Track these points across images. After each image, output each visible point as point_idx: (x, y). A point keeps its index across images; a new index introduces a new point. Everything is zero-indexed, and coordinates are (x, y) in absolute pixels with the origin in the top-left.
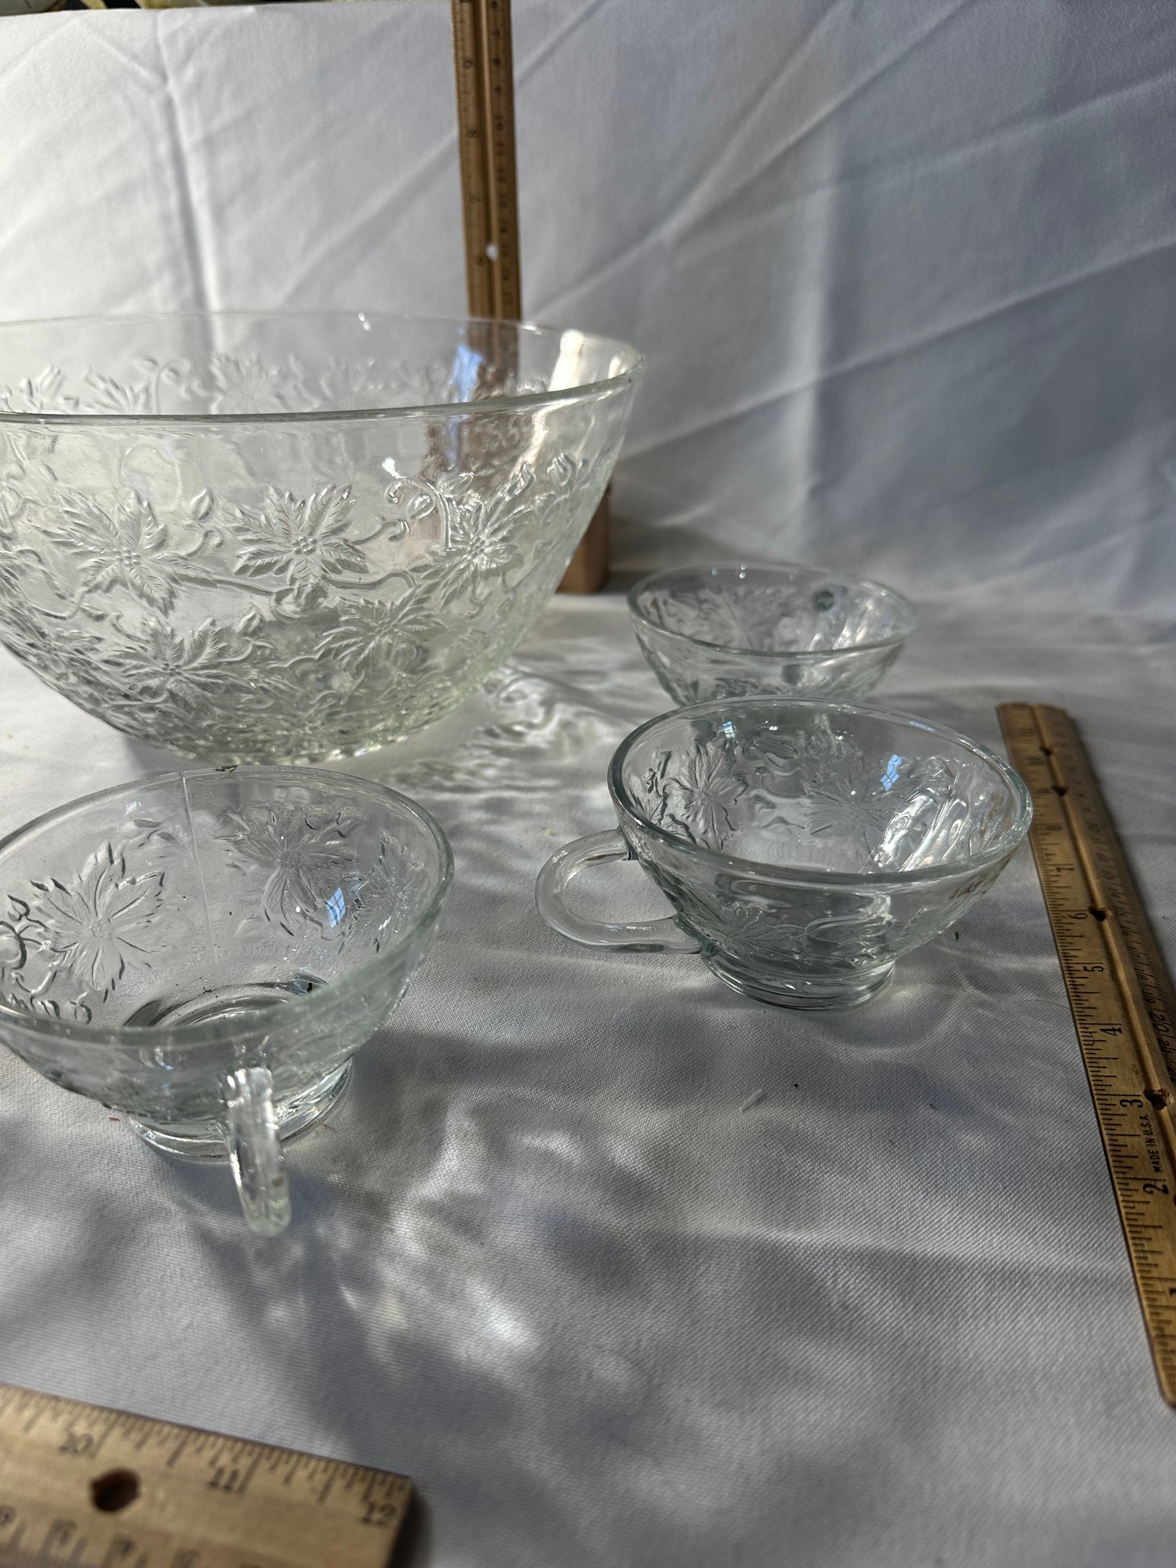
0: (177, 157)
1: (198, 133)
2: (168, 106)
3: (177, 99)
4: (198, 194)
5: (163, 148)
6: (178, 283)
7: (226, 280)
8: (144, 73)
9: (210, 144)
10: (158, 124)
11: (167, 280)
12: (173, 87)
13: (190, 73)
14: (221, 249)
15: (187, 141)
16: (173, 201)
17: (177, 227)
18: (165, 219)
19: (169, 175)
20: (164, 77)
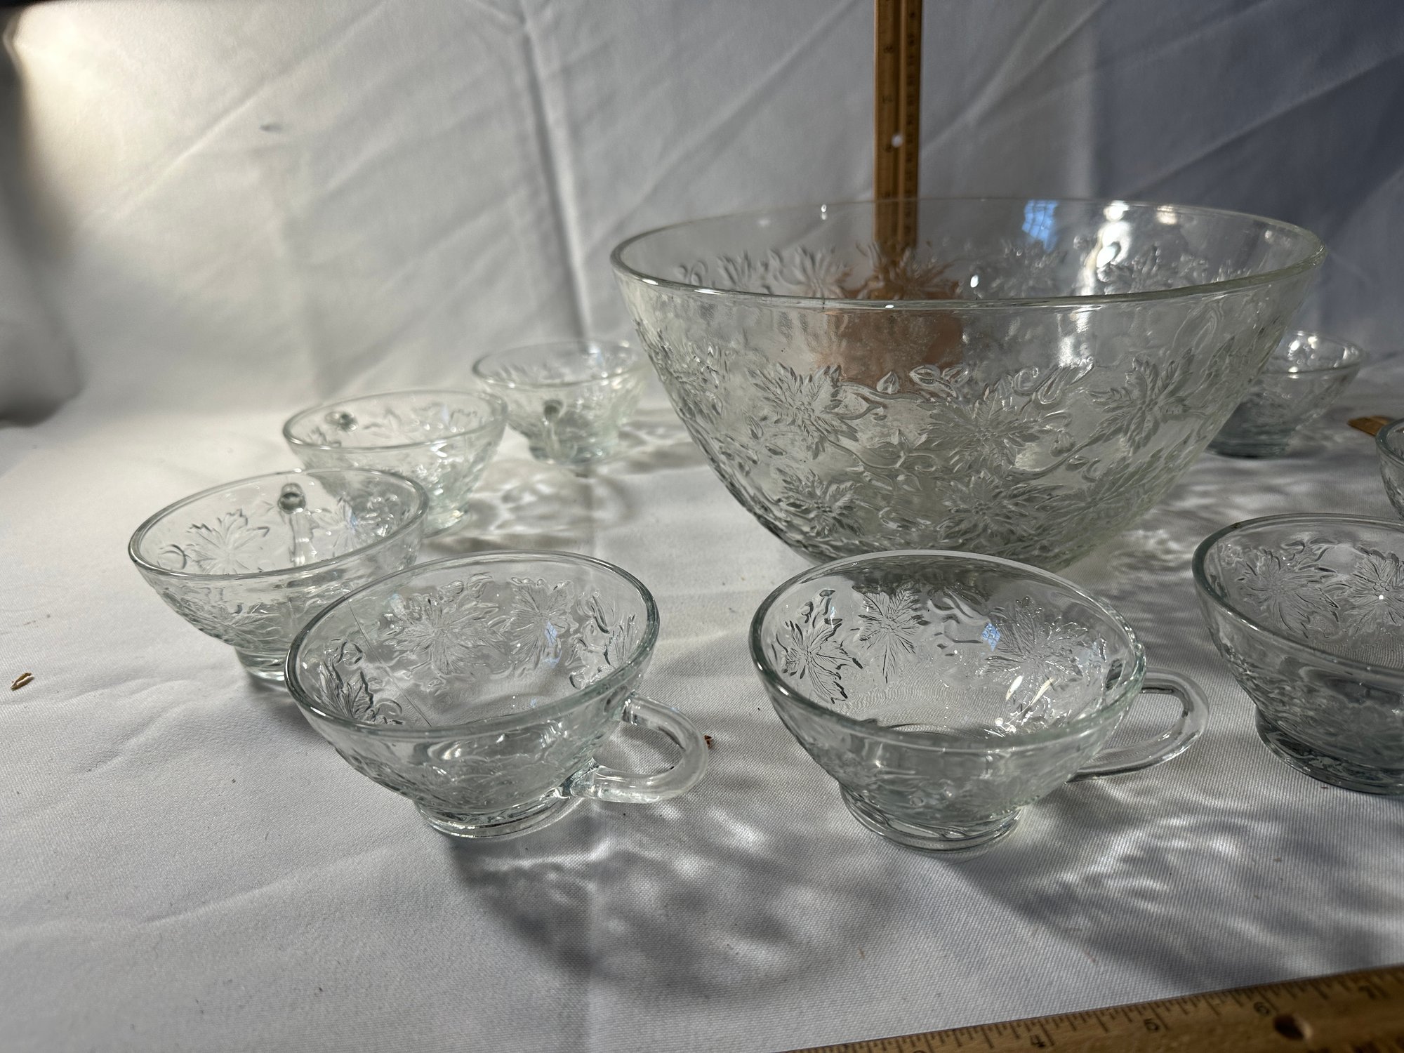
0: (534, 87)
1: (556, 65)
2: (526, 43)
3: (534, 37)
4: (554, 115)
5: (520, 80)
6: (534, 195)
7: (583, 189)
8: (502, 17)
9: (567, 73)
10: (515, 58)
11: (522, 192)
12: (531, 27)
13: (548, 14)
14: (577, 161)
15: (543, 71)
16: (530, 124)
17: (533, 146)
18: (521, 139)
19: (526, 102)
20: (522, 19)
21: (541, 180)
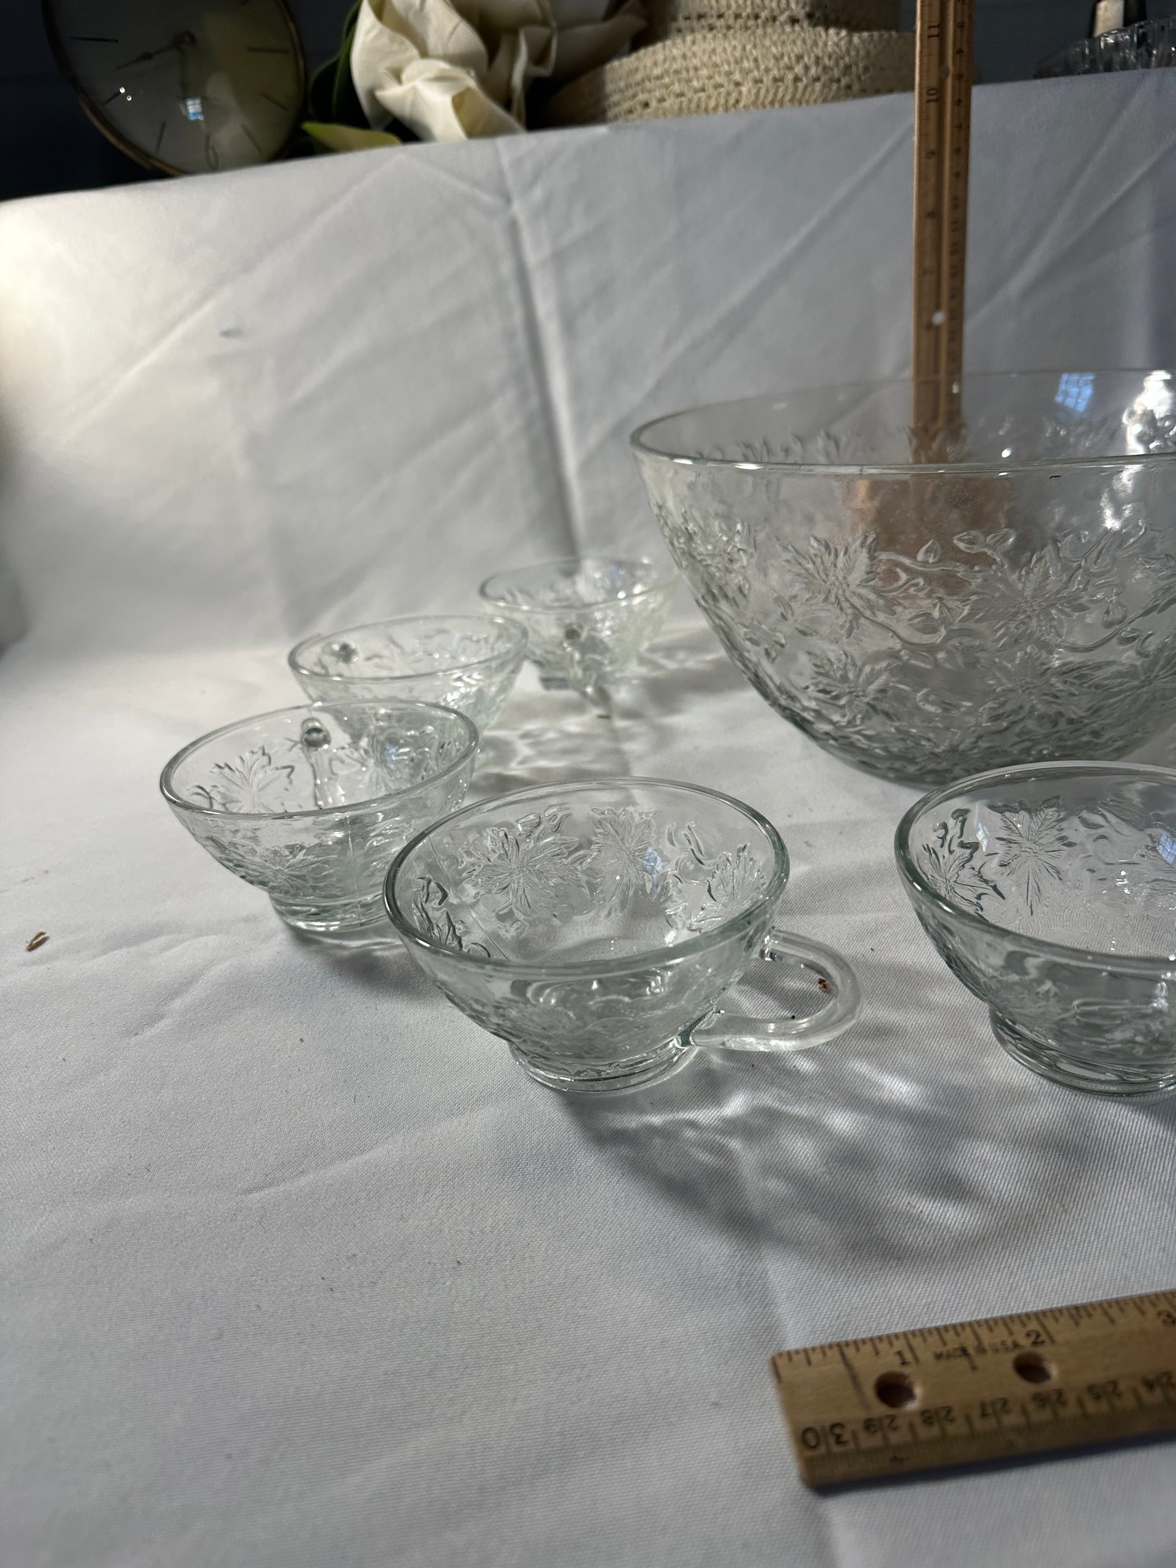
0: (522, 276)
1: (546, 250)
2: (513, 228)
3: (522, 219)
4: (545, 306)
5: (507, 268)
6: (523, 397)
7: (577, 388)
8: (487, 198)
9: (559, 260)
10: (501, 244)
11: (510, 395)
12: (518, 208)
13: (538, 193)
14: (570, 357)
15: (532, 258)
16: (518, 317)
17: (521, 342)
18: (509, 335)
19: (513, 294)
20: (508, 200)
21: (531, 380)
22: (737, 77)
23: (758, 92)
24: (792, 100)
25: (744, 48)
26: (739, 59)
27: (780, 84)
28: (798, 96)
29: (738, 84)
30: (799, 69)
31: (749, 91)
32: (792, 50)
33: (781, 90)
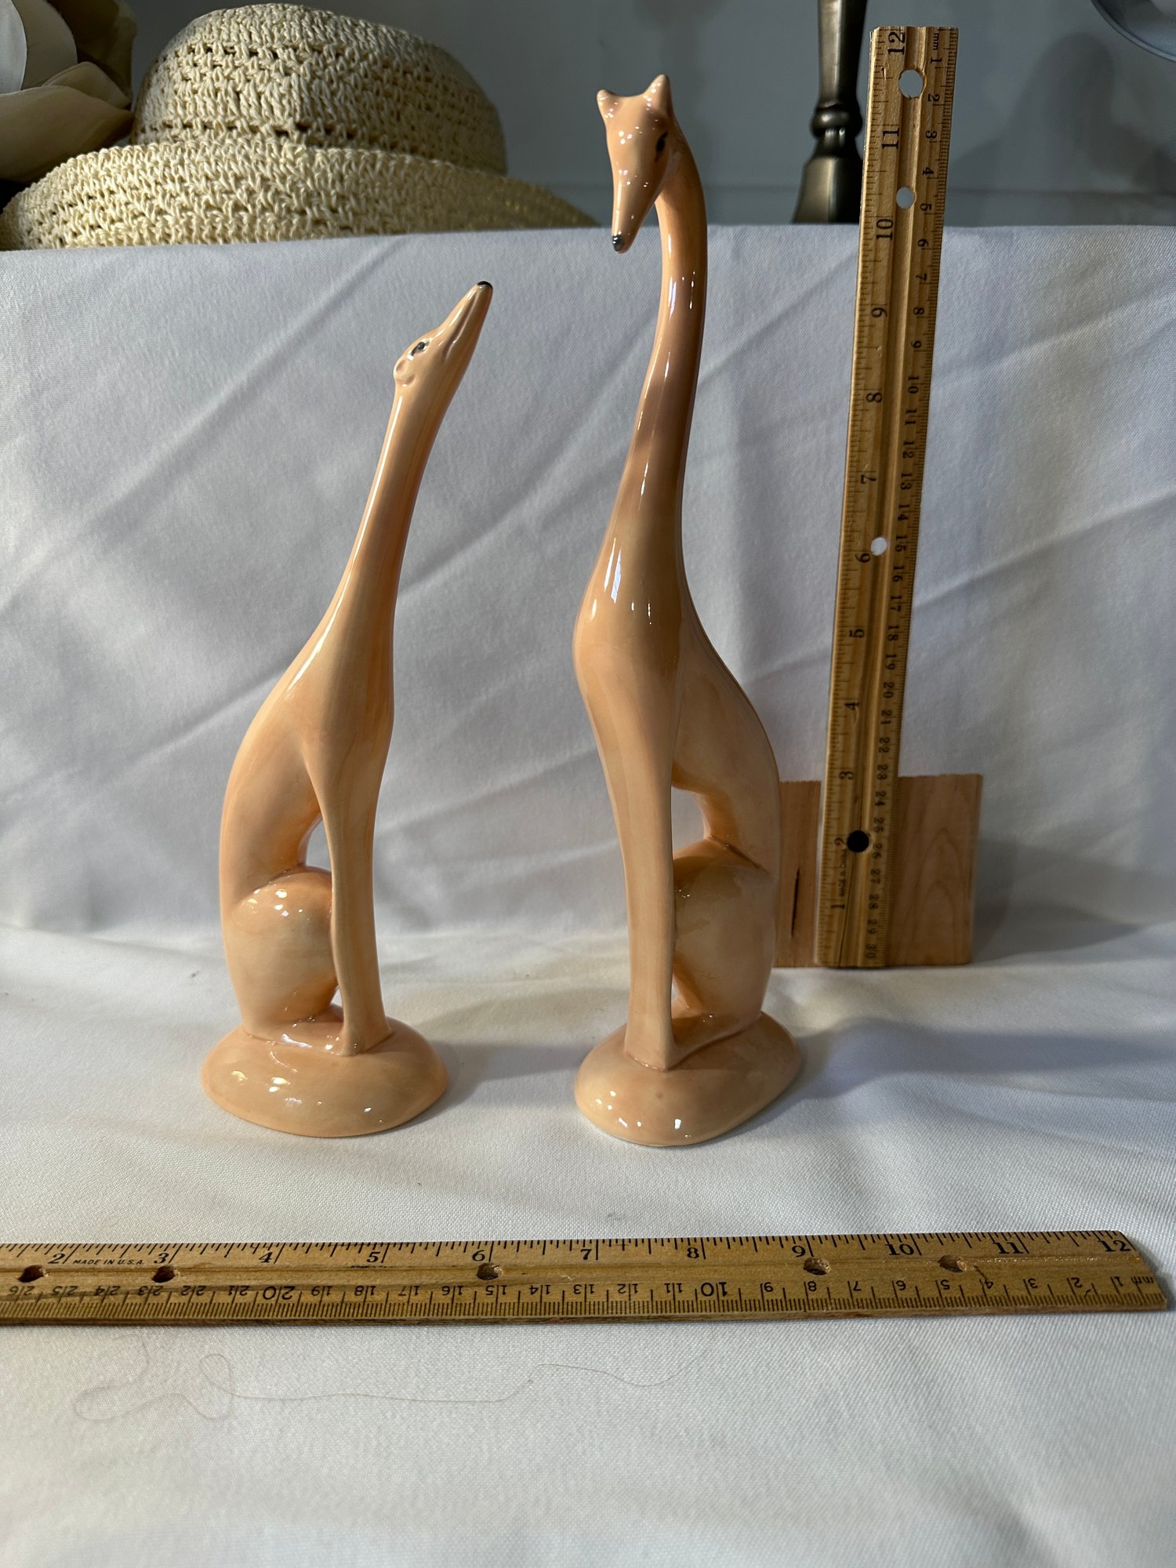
22: (159, 202)
23: (188, 224)
24: (238, 235)
25: (167, 165)
26: (160, 180)
27: (215, 212)
28: (245, 229)
29: (160, 212)
30: (240, 195)
31: (177, 222)
32: (230, 168)
33: (217, 220)
